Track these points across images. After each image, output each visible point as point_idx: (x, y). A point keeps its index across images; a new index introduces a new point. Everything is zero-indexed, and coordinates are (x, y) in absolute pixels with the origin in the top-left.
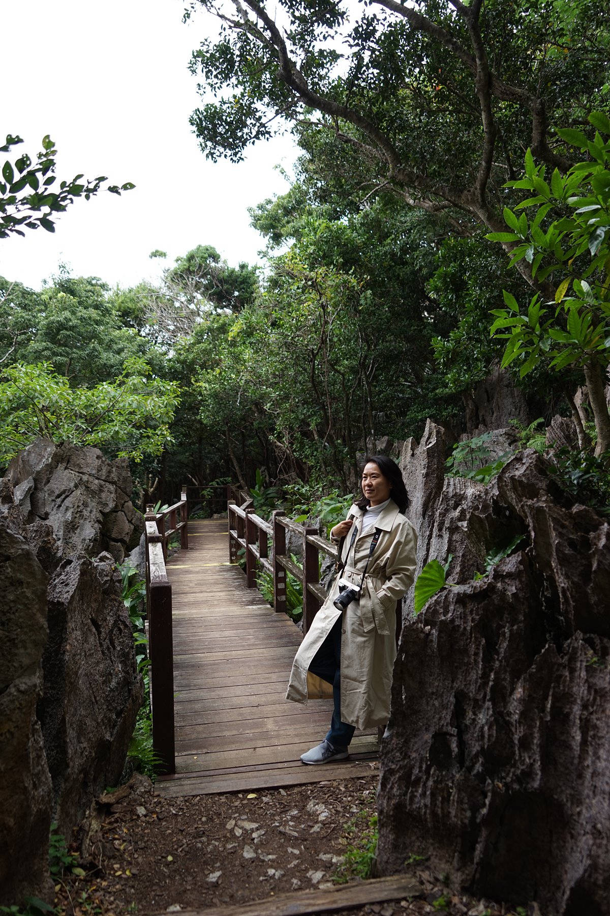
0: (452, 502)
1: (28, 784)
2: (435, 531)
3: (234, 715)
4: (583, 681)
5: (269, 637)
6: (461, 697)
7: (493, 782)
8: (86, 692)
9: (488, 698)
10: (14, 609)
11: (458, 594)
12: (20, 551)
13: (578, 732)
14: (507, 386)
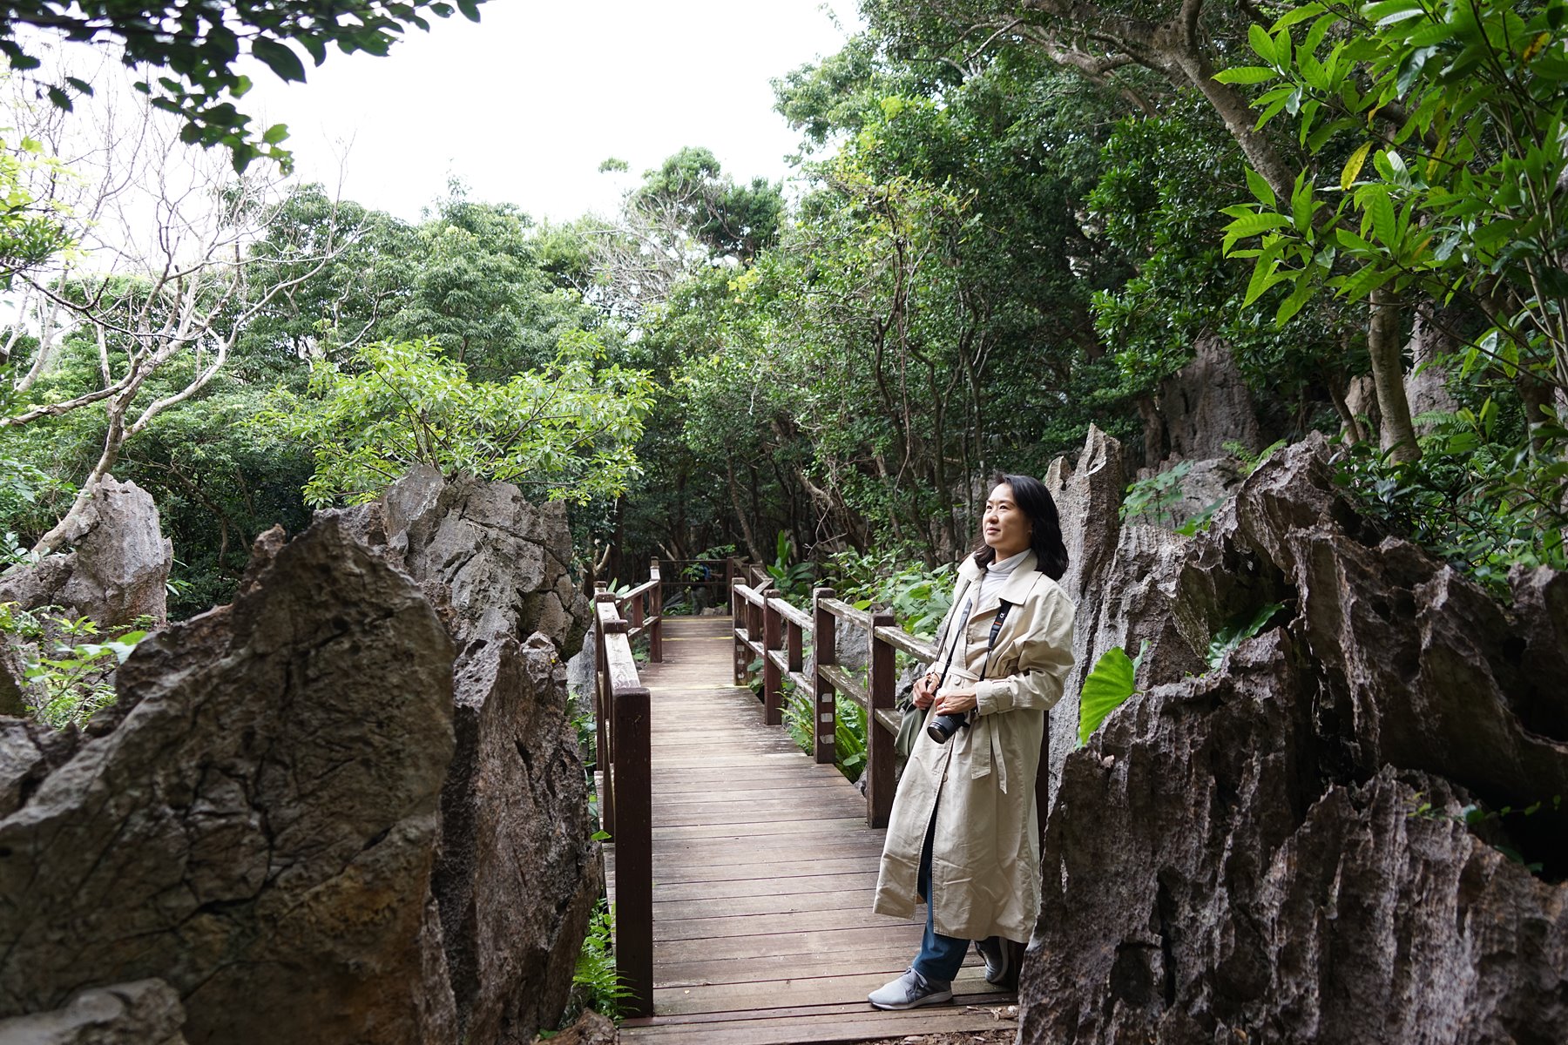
0: (1133, 569)
1: (419, 1000)
2: (1104, 618)
3: (750, 926)
4: (1402, 848)
5: (807, 803)
6: (1169, 880)
7: (1229, 1027)
8: (508, 864)
9: (1220, 880)
10: (399, 700)
11: (1167, 698)
12: (409, 603)
13: (1391, 939)
14: (1221, 386)
